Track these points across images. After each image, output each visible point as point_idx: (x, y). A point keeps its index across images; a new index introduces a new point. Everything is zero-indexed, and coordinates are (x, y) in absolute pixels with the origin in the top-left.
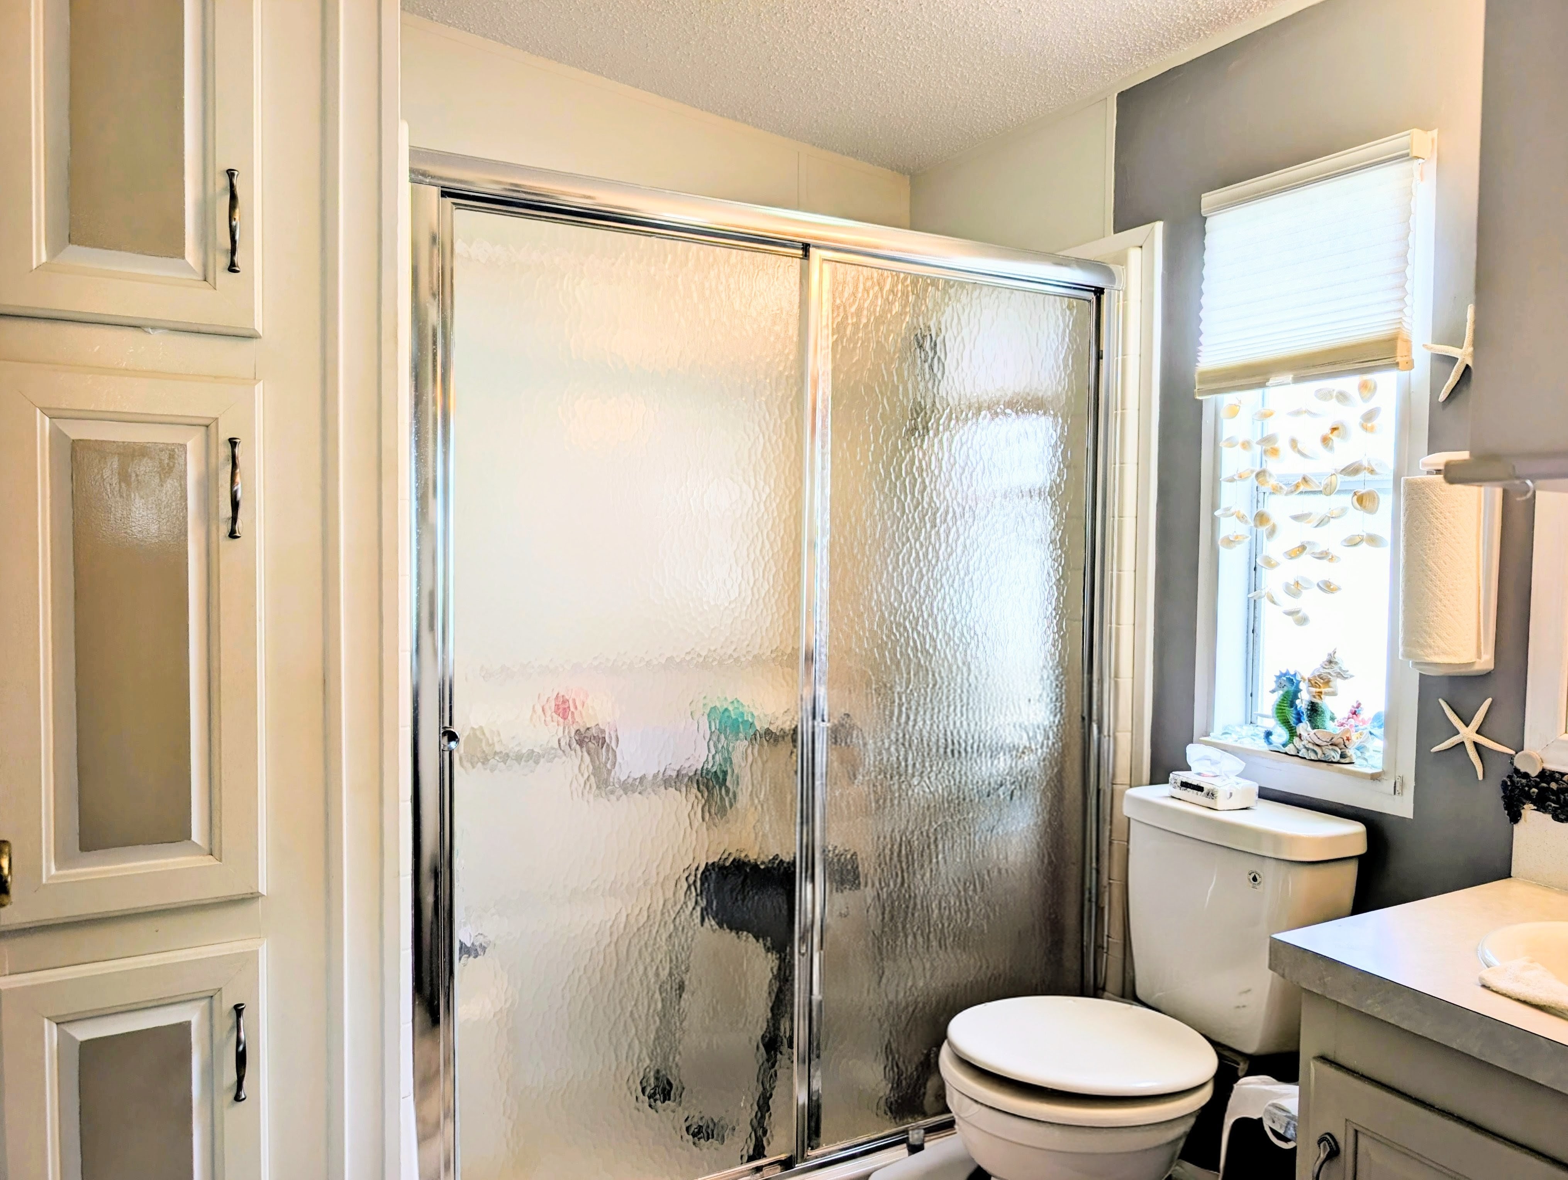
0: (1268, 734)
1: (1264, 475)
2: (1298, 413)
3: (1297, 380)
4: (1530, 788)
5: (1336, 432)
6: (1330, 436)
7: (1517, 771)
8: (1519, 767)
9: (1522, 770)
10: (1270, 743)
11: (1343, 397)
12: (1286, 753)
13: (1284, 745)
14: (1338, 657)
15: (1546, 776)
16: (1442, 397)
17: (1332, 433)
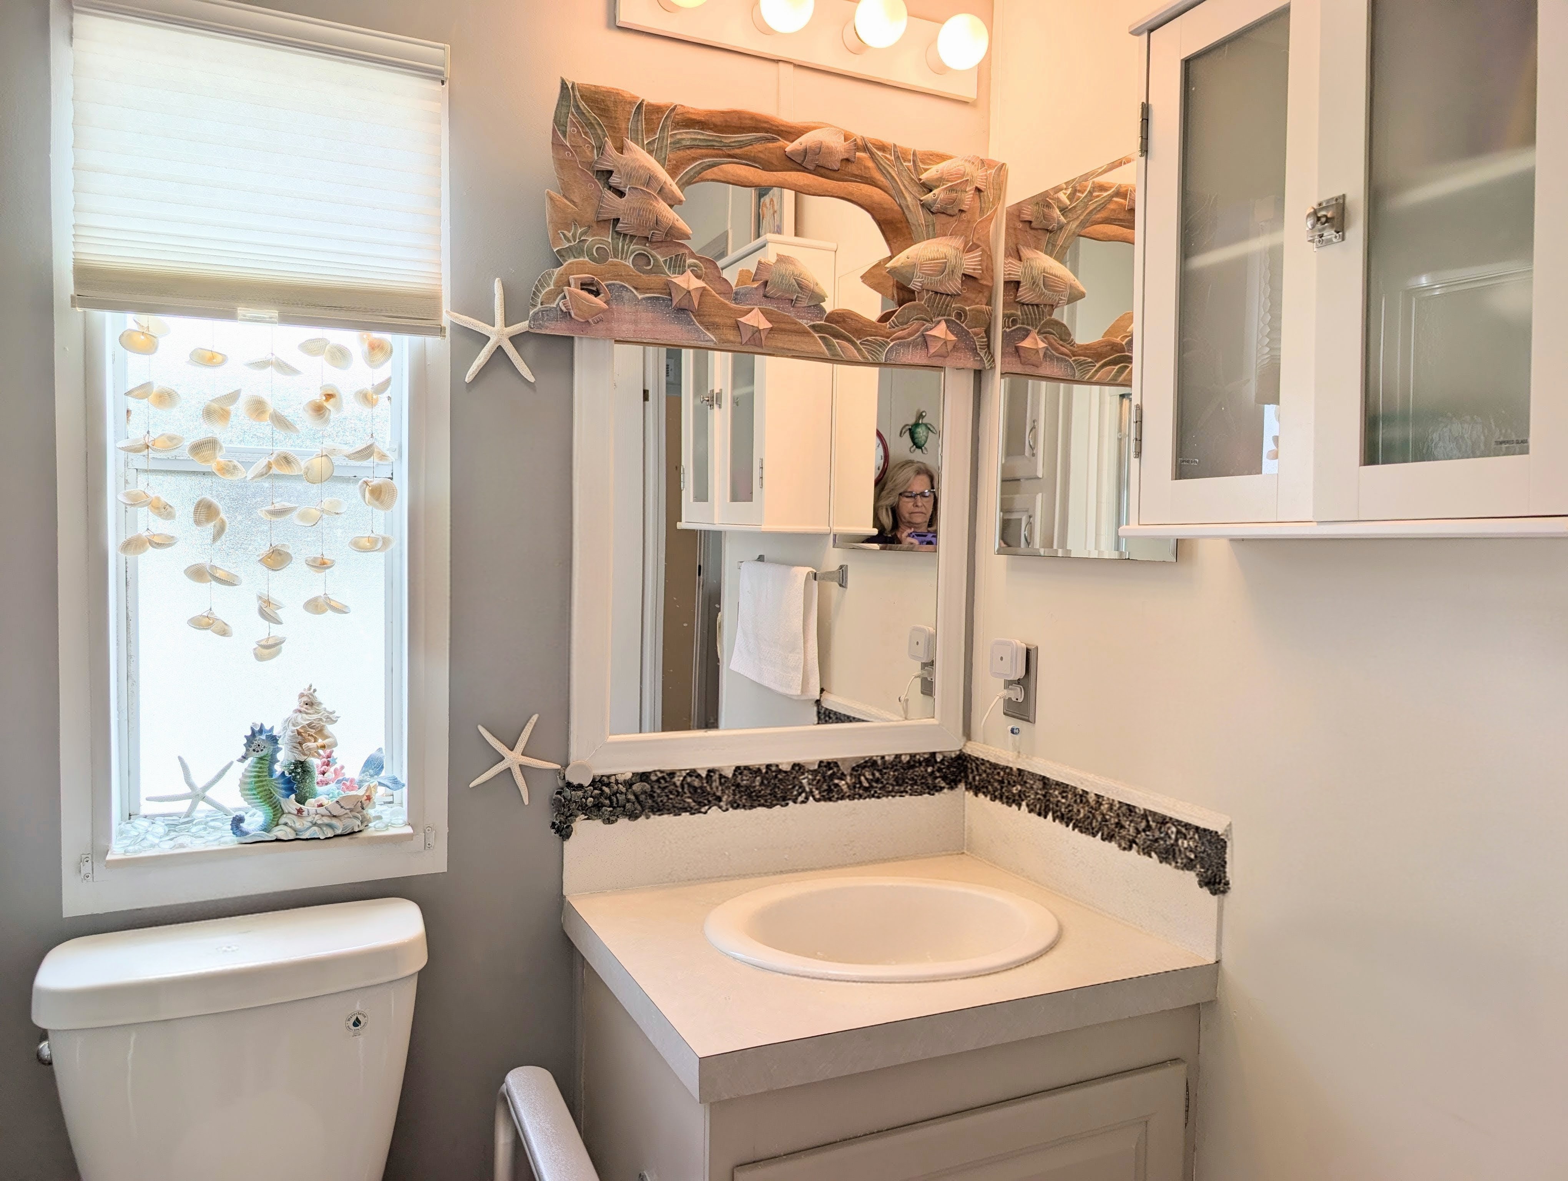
0: (237, 822)
1: (214, 449)
2: (262, 365)
3: (285, 319)
4: (586, 799)
5: (332, 400)
6: (325, 404)
7: (569, 785)
8: (571, 780)
9: (575, 783)
10: (245, 833)
11: (340, 355)
12: (278, 840)
13: (267, 829)
14: (319, 696)
15: (598, 782)
16: (470, 375)
17: (327, 400)
